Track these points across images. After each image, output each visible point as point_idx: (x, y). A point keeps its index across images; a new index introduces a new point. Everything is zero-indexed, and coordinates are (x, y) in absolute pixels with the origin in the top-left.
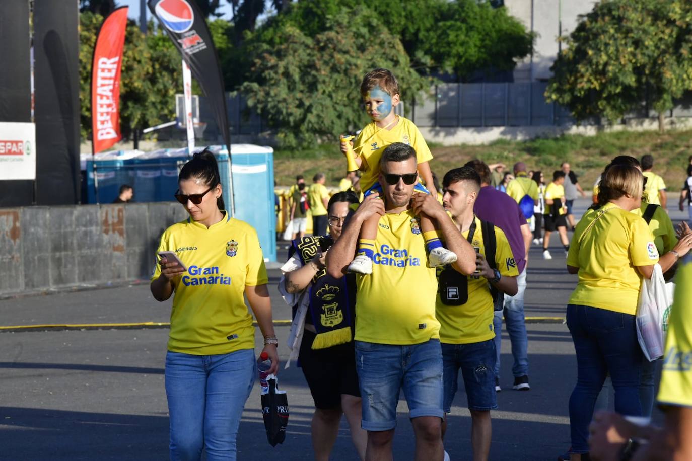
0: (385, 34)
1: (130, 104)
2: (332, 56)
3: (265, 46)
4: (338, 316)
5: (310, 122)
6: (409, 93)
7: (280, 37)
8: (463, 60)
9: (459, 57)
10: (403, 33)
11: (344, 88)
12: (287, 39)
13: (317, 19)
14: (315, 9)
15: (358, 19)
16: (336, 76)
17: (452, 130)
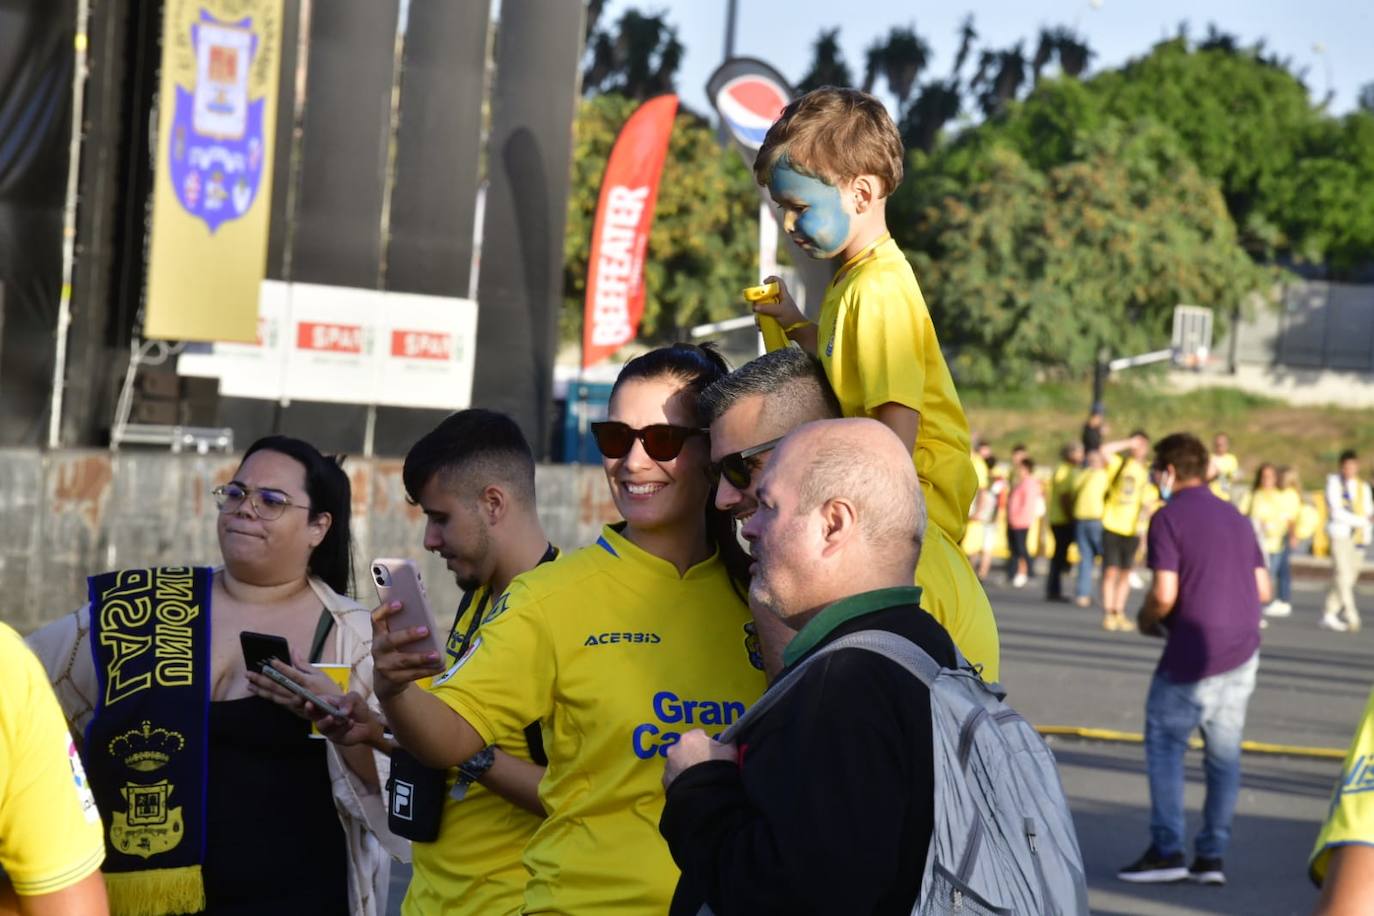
0: (1189, 176)
1: (680, 278)
2: (1079, 213)
3: (950, 185)
4: (169, 825)
5: (1023, 338)
6: (1228, 296)
7: (982, 169)
8: (1344, 239)
9: (1337, 231)
10: (1227, 176)
11: (1098, 276)
12: (993, 173)
13: (1056, 139)
14: (1055, 119)
15: (1139, 143)
16: (1083, 251)
17: (1311, 374)
